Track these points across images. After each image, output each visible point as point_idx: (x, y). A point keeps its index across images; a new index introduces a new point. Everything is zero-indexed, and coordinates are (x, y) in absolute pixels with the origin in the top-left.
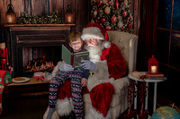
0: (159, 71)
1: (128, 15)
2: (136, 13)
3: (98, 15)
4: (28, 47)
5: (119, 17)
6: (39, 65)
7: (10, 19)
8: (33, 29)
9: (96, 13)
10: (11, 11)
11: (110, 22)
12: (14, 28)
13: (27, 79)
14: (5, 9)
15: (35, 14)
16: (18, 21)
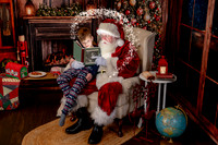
0: (168, 72)
1: (156, 7)
2: (165, 5)
3: (122, 7)
5: (146, 9)
6: (59, 59)
7: (29, 11)
9: (119, 5)
11: (136, 14)
12: (33, 21)
13: (44, 74)
14: (24, 1)
15: (54, 6)
16: (37, 13)
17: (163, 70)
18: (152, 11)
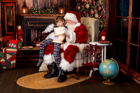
1: (102, 10)
2: (107, 8)
3: (81, 9)
4: (34, 29)
5: (96, 11)
6: (41, 41)
7: (24, 11)
8: (38, 17)
9: (79, 8)
10: (25, 6)
11: (89, 14)
12: (27, 17)
14: (21, 5)
15: (39, 8)
16: (29, 12)
17: (103, 38)
18: (99, 12)
